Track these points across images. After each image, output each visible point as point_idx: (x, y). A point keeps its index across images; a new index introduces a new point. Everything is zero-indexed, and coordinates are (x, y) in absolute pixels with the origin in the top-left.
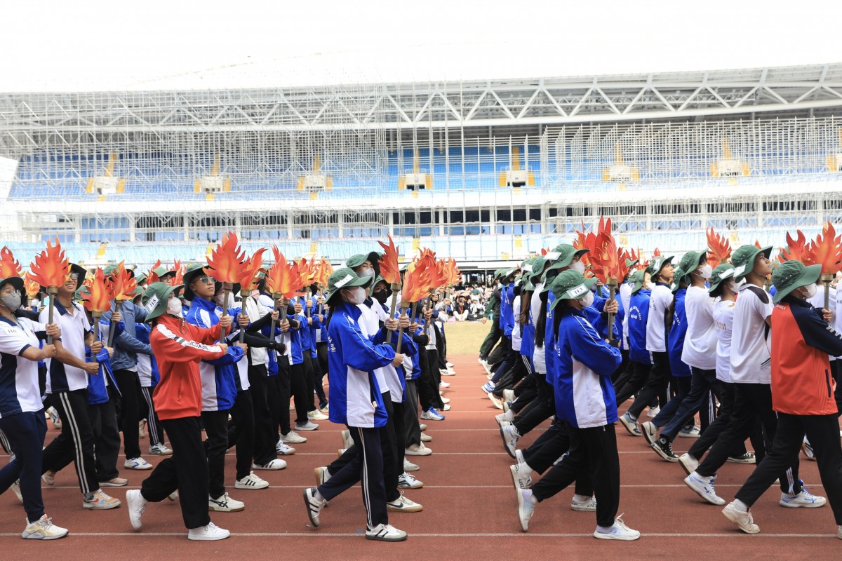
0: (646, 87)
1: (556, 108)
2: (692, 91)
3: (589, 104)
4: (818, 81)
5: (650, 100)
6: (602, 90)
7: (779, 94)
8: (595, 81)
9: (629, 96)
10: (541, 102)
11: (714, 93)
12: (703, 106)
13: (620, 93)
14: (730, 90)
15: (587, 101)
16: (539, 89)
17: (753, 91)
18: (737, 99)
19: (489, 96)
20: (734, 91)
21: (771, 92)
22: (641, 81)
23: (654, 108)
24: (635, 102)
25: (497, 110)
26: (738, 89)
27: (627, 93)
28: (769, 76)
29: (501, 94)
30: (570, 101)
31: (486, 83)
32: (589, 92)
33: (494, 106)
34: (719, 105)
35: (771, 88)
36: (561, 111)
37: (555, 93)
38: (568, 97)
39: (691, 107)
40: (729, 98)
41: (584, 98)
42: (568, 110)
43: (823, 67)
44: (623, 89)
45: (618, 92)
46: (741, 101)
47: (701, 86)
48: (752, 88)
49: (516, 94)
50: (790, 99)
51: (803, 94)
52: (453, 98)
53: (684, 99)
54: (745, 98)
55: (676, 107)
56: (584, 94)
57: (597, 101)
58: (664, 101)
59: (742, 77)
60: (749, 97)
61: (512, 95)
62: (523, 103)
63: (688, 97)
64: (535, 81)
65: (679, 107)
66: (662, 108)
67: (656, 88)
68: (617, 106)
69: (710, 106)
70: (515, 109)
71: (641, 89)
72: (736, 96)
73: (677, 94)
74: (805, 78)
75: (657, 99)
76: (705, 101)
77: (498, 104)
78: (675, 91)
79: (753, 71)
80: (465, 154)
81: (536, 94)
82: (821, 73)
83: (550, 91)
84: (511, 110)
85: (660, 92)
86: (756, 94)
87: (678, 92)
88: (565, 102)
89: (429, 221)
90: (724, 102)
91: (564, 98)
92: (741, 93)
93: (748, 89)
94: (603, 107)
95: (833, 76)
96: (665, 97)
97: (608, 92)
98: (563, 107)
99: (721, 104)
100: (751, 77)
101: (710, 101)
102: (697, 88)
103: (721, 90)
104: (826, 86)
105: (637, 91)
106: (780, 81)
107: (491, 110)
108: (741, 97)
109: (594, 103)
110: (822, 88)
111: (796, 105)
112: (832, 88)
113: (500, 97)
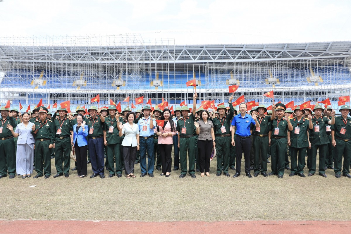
0: (243, 50)
1: (210, 57)
2: (259, 52)
3: (222, 55)
4: (304, 50)
5: (244, 55)
6: (227, 50)
7: (291, 54)
8: (224, 47)
9: (237, 53)
10: (204, 54)
11: (267, 53)
12: (263, 58)
13: (233, 52)
14: (273, 52)
16: (203, 49)
17: (281, 53)
18: (276, 55)
19: (185, 52)
20: (275, 52)
22: (241, 47)
23: (246, 58)
24: (239, 55)
25: (188, 57)
26: (276, 52)
27: (236, 52)
28: (287, 47)
29: (189, 51)
30: (215, 55)
31: (184, 46)
32: (222, 51)
34: (269, 57)
35: (288, 52)
36: (212, 58)
37: (210, 51)
38: (214, 53)
39: (259, 58)
40: (273, 55)
41: (220, 53)
42: (214, 58)
43: (307, 44)
44: (234, 50)
47: (263, 50)
48: (281, 51)
49: (195, 51)
50: (294, 56)
51: (299, 54)
52: (171, 52)
53: (257, 55)
54: (278, 55)
55: (254, 57)
56: (220, 52)
57: (225, 55)
58: (250, 55)
59: (277, 47)
60: (280, 55)
61: (193, 52)
62: (197, 54)
64: (202, 46)
65: (255, 57)
66: (249, 58)
67: (247, 50)
68: (232, 57)
69: (266, 58)
71: (241, 50)
72: (275, 54)
74: (300, 48)
75: (247, 55)
76: (264, 56)
77: (188, 55)
78: (253, 52)
79: (282, 45)
81: (202, 51)
82: (306, 46)
83: (207, 50)
84: (193, 57)
85: (248, 52)
86: (282, 54)
87: (254, 52)
88: (213, 55)
89: (161, 97)
90: (271, 56)
93: (279, 52)
94: (227, 57)
95: (310, 48)
96: (250, 54)
97: (229, 51)
98: (212, 56)
100: (281, 47)
101: (266, 56)
102: (261, 51)
103: (270, 52)
104: (307, 52)
105: (239, 51)
106: (291, 49)
107: (186, 57)
110: (305, 52)
111: (296, 58)
112: (309, 52)
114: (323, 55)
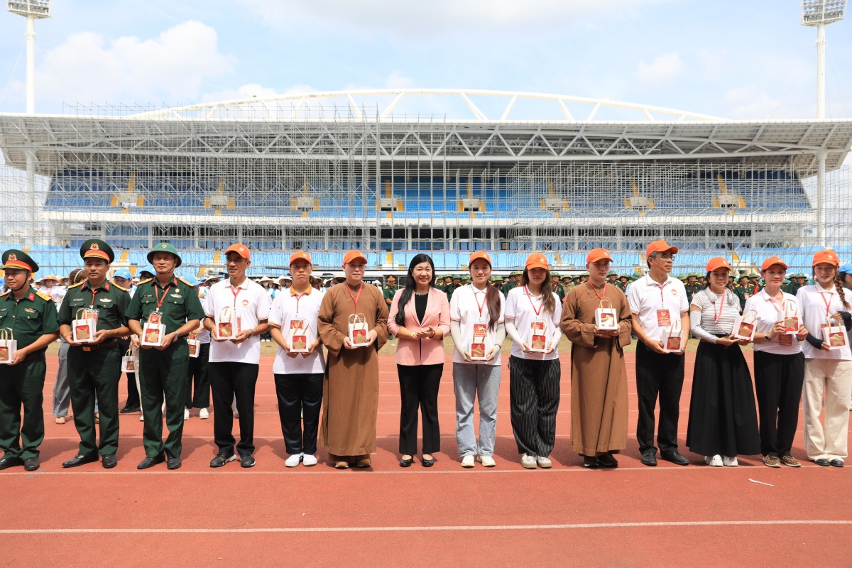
0: (578, 135)
1: (507, 149)
2: (613, 140)
3: (533, 147)
4: (707, 137)
5: (581, 146)
6: (545, 136)
7: (679, 147)
8: (539, 129)
9: (565, 142)
10: (495, 143)
11: (630, 143)
12: (621, 153)
13: (558, 139)
14: (641, 141)
15: (531, 145)
16: (494, 133)
17: (659, 143)
18: (647, 149)
19: (453, 137)
20: (645, 142)
21: (673, 144)
22: (575, 131)
23: (584, 153)
24: (569, 147)
25: (459, 149)
26: (648, 141)
27: (563, 140)
28: (673, 132)
29: (463, 136)
30: (518, 144)
31: (452, 126)
32: (534, 138)
33: (457, 146)
34: (634, 153)
35: (673, 141)
36: (512, 152)
37: (507, 137)
38: (517, 141)
39: (611, 153)
40: (641, 148)
41: (530, 142)
42: (516, 151)
43: (713, 127)
44: (560, 136)
45: (556, 138)
46: (651, 150)
47: (621, 137)
48: (659, 140)
49: (475, 136)
50: (687, 150)
51: (697, 147)
52: (425, 137)
53: (607, 147)
54: (653, 149)
55: (601, 152)
56: (529, 139)
57: (539, 145)
58: (592, 148)
59: (652, 132)
60: (656, 148)
61: (472, 138)
62: (480, 144)
63: (610, 145)
64: (492, 126)
65: (603, 152)
66: (590, 153)
67: (586, 137)
68: (555, 150)
69: (626, 153)
70: (474, 149)
71: (574, 136)
72: (647, 146)
73: (602, 143)
74: (699, 135)
75: (587, 146)
76: (623, 149)
77: (461, 144)
78: (600, 140)
79: (662, 127)
80: (433, 182)
81: (491, 137)
82: (711, 131)
83: (502, 135)
84: (470, 149)
85: (589, 140)
86: (661, 145)
87: (603, 141)
88: (514, 144)
89: (417, 237)
90: (637, 150)
91: (514, 141)
92: (650, 144)
93: (655, 141)
94: (544, 150)
95: (719, 134)
96: (593, 145)
97: (548, 138)
98: (512, 148)
99: (635, 151)
100: (659, 132)
101: (626, 149)
102: (618, 138)
103: (635, 141)
104: (713, 142)
105: (571, 138)
106: (680, 136)
107: (454, 148)
108: (650, 147)
109: (537, 147)
110: (710, 143)
111: (691, 156)
112: (717, 143)
113: (463, 138)
114: (745, 151)
